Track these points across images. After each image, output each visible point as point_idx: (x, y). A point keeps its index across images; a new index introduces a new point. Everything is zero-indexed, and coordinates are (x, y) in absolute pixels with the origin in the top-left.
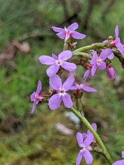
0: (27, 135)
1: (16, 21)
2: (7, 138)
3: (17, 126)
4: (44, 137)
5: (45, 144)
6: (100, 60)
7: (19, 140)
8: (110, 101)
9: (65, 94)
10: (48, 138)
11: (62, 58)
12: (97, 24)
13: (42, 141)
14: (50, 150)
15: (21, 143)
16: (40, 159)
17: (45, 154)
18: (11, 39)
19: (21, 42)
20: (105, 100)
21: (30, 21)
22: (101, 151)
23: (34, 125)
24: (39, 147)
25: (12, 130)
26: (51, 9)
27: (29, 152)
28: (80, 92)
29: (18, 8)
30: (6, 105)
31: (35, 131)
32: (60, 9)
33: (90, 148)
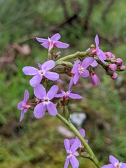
0: (29, 139)
1: (16, 23)
2: (8, 143)
3: (18, 130)
4: (46, 141)
5: (47, 147)
6: (82, 68)
7: (21, 144)
8: (112, 102)
9: (49, 102)
10: (49, 142)
11: (45, 68)
12: (97, 24)
13: (44, 144)
14: (52, 154)
15: (23, 147)
16: (42, 164)
17: (48, 158)
18: (11, 42)
19: (21, 44)
20: (107, 101)
21: (30, 23)
22: (88, 156)
23: (35, 129)
24: (40, 150)
25: (14, 134)
26: (51, 10)
27: (32, 156)
28: (67, 99)
29: (18, 9)
30: (7, 109)
31: (36, 135)
32: (60, 10)
33: (77, 154)
